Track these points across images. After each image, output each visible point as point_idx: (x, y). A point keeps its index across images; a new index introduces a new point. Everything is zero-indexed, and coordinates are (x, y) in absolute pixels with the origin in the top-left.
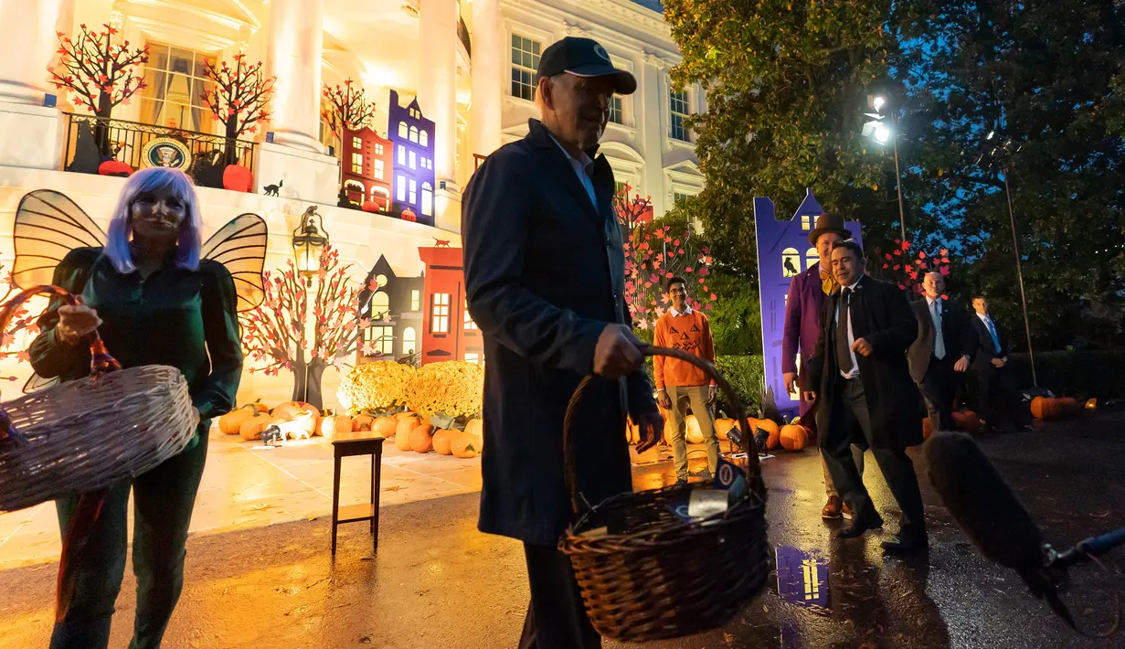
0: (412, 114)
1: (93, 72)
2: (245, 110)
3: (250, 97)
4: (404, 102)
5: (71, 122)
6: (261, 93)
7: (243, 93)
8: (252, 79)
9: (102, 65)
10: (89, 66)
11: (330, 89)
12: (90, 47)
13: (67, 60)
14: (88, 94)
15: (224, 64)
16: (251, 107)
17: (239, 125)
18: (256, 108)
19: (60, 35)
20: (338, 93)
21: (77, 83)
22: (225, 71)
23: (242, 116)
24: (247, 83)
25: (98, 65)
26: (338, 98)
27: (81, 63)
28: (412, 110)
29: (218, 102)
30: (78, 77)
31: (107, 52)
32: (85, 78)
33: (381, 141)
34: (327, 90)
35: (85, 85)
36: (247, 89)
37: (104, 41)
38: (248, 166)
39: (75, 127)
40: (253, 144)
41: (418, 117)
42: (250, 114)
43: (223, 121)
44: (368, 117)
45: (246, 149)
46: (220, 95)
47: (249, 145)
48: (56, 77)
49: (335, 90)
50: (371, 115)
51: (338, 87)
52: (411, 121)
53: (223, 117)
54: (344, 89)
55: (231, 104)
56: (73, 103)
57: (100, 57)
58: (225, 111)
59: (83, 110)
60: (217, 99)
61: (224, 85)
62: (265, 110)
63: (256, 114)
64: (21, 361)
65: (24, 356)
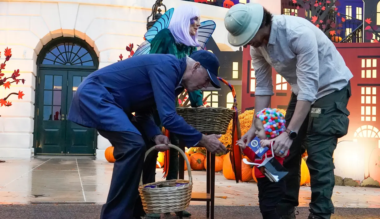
64: (2, 105)
65: (4, 102)
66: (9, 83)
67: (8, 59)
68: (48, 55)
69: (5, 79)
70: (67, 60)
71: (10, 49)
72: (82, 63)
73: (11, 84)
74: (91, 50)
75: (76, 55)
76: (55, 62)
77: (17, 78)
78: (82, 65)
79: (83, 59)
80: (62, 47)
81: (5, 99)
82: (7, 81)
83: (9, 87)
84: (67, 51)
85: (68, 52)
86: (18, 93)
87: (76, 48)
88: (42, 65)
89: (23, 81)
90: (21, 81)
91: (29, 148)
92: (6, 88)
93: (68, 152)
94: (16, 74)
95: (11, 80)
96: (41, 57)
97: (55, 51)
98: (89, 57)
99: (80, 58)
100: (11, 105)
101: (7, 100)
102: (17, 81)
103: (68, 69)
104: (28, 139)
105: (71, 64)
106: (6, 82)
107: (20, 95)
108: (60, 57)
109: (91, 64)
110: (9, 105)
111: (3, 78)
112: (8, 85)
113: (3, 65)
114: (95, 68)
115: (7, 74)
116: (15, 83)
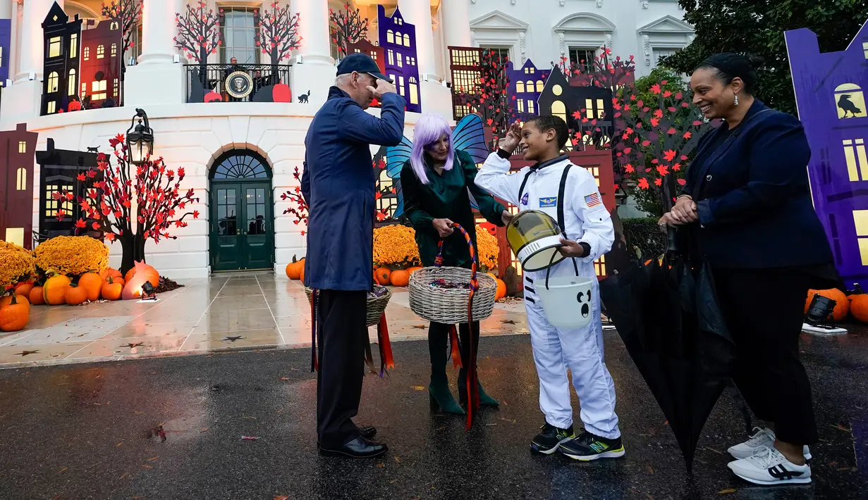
0: (396, 22)
1: (195, 35)
2: (282, 42)
3: (284, 32)
4: (389, 13)
5: (188, 71)
6: (291, 27)
7: (279, 30)
8: (284, 18)
9: (199, 29)
10: (193, 32)
11: (334, 15)
12: (193, 18)
13: (182, 30)
14: (194, 50)
15: (266, 11)
16: (285, 40)
17: (279, 54)
18: (288, 40)
19: (178, 15)
20: (341, 17)
21: (188, 44)
22: (266, 17)
23: (280, 47)
24: (281, 23)
25: (198, 30)
26: (340, 20)
27: (188, 30)
28: (396, 19)
29: (264, 40)
30: (189, 40)
31: (201, 20)
32: (192, 40)
33: (374, 49)
34: (333, 16)
35: (192, 44)
36: (282, 27)
37: (199, 13)
38: (287, 83)
39: (189, 72)
40: (289, 66)
41: (400, 23)
42: (285, 44)
43: (269, 53)
44: (363, 32)
45: (284, 71)
46: (265, 35)
47: (286, 68)
48: (178, 43)
49: (338, 14)
50: (365, 29)
51: (340, 11)
52: (396, 28)
53: (268, 50)
54: (344, 12)
55: (272, 40)
56: (187, 58)
57: (198, 24)
58: (269, 46)
59: (193, 61)
60: (264, 37)
61: (267, 27)
62: (293, 40)
63: (289, 44)
64: (178, 226)
65: (179, 223)
66: (184, 203)
67: (181, 179)
68: (220, 169)
69: (180, 199)
70: (240, 173)
71: (183, 169)
72: (255, 174)
74: (263, 161)
75: (248, 166)
76: (227, 175)
77: (191, 197)
78: (255, 177)
79: (256, 171)
80: (233, 159)
81: (181, 219)
82: (182, 201)
83: (183, 208)
84: (239, 163)
86: (193, 212)
87: (249, 158)
88: (213, 180)
89: (198, 200)
90: (195, 200)
91: (206, 267)
92: (180, 209)
93: (246, 268)
94: (190, 193)
95: (186, 200)
96: (212, 171)
97: (225, 163)
98: (261, 168)
99: (252, 170)
101: (182, 221)
102: (192, 200)
103: (241, 182)
104: (204, 257)
105: (244, 177)
106: (180, 203)
107: (196, 214)
108: (232, 170)
109: (264, 175)
110: (185, 225)
111: (177, 198)
112: (182, 205)
113: (177, 186)
114: (268, 179)
115: (182, 194)
116: (190, 202)
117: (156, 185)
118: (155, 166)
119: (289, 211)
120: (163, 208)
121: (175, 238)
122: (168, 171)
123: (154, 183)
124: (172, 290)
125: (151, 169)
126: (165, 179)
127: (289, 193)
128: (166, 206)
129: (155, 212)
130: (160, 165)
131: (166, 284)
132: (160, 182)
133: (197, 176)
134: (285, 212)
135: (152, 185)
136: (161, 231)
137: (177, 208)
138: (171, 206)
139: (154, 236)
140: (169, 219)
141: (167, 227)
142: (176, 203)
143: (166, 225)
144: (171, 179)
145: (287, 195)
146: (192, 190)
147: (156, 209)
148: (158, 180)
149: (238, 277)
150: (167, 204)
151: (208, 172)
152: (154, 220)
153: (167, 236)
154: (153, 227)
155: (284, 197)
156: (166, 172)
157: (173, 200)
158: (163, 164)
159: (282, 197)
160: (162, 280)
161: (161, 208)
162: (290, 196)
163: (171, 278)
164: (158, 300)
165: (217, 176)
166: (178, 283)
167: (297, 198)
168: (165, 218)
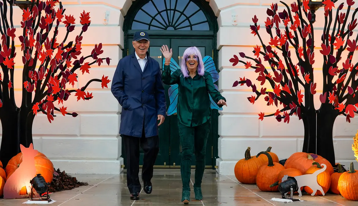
64: (79, 99)
65: (82, 94)
66: (88, 65)
67: (85, 29)
68: (140, 15)
69: (82, 59)
70: (169, 23)
71: (88, 14)
72: (191, 26)
73: (90, 66)
74: (205, 5)
75: (182, 13)
76: (150, 25)
77: (99, 57)
78: (191, 29)
79: (193, 20)
81: (84, 89)
82: (85, 61)
83: (88, 71)
84: (168, 8)
85: (170, 10)
86: (101, 78)
88: (130, 32)
89: (108, 60)
90: (105, 61)
91: (117, 159)
92: (83, 72)
93: (174, 164)
94: (97, 51)
95: (91, 60)
96: (129, 19)
97: (149, 7)
98: (201, 16)
99: (188, 18)
100: (91, 98)
101: (86, 91)
102: (100, 61)
103: (171, 37)
105: (175, 29)
106: (83, 64)
107: (104, 82)
108: (158, 18)
109: (206, 27)
110: (89, 97)
111: (79, 57)
112: (86, 68)
113: (79, 38)
114: (212, 33)
115: (86, 51)
116: (96, 64)
117: (51, 36)
118: (49, 10)
119: (242, 82)
120: (59, 71)
121: (75, 115)
122: (66, 17)
123: (47, 34)
124: (70, 189)
125: (43, 13)
126: (63, 29)
127: (242, 55)
128: (63, 69)
129: (48, 76)
130: (56, 8)
131: (62, 179)
132: (56, 32)
133: (107, 25)
134: (236, 84)
135: (46, 36)
136: (56, 104)
137: (78, 71)
138: (70, 69)
139: (46, 111)
140: (68, 86)
141: (66, 99)
142: (77, 65)
143: (64, 96)
144: (70, 29)
145: (240, 58)
146: (101, 45)
147: (50, 72)
148: (53, 29)
149: (163, 176)
150: (64, 64)
151: (124, 19)
152: (47, 88)
153: (63, 111)
154: (45, 98)
155: (235, 61)
156: (64, 19)
157: (73, 60)
158: (61, 7)
159: (231, 60)
160: (56, 174)
161: (56, 71)
162: (245, 60)
163: (70, 172)
164: (53, 201)
165: (135, 26)
166: (79, 180)
167: (254, 64)
168: (63, 85)
